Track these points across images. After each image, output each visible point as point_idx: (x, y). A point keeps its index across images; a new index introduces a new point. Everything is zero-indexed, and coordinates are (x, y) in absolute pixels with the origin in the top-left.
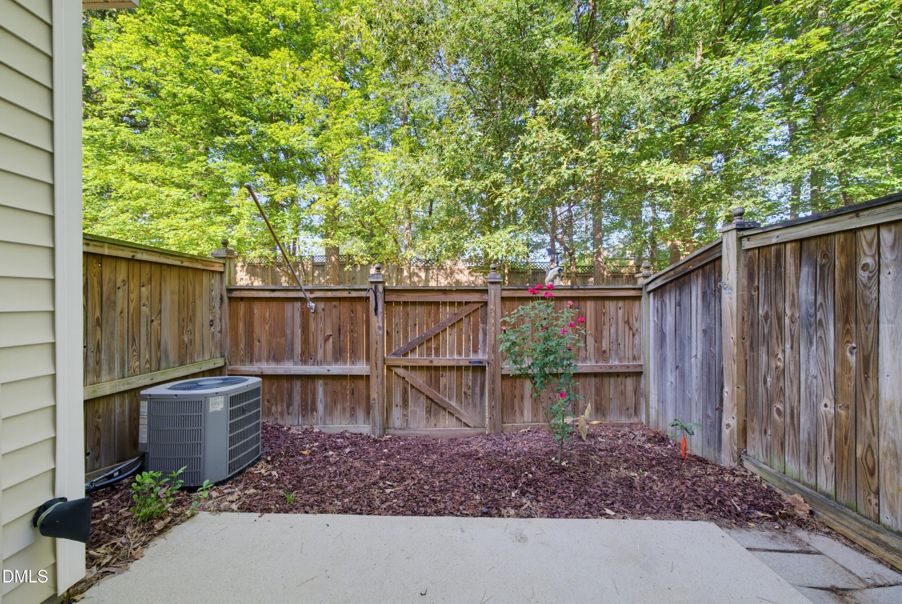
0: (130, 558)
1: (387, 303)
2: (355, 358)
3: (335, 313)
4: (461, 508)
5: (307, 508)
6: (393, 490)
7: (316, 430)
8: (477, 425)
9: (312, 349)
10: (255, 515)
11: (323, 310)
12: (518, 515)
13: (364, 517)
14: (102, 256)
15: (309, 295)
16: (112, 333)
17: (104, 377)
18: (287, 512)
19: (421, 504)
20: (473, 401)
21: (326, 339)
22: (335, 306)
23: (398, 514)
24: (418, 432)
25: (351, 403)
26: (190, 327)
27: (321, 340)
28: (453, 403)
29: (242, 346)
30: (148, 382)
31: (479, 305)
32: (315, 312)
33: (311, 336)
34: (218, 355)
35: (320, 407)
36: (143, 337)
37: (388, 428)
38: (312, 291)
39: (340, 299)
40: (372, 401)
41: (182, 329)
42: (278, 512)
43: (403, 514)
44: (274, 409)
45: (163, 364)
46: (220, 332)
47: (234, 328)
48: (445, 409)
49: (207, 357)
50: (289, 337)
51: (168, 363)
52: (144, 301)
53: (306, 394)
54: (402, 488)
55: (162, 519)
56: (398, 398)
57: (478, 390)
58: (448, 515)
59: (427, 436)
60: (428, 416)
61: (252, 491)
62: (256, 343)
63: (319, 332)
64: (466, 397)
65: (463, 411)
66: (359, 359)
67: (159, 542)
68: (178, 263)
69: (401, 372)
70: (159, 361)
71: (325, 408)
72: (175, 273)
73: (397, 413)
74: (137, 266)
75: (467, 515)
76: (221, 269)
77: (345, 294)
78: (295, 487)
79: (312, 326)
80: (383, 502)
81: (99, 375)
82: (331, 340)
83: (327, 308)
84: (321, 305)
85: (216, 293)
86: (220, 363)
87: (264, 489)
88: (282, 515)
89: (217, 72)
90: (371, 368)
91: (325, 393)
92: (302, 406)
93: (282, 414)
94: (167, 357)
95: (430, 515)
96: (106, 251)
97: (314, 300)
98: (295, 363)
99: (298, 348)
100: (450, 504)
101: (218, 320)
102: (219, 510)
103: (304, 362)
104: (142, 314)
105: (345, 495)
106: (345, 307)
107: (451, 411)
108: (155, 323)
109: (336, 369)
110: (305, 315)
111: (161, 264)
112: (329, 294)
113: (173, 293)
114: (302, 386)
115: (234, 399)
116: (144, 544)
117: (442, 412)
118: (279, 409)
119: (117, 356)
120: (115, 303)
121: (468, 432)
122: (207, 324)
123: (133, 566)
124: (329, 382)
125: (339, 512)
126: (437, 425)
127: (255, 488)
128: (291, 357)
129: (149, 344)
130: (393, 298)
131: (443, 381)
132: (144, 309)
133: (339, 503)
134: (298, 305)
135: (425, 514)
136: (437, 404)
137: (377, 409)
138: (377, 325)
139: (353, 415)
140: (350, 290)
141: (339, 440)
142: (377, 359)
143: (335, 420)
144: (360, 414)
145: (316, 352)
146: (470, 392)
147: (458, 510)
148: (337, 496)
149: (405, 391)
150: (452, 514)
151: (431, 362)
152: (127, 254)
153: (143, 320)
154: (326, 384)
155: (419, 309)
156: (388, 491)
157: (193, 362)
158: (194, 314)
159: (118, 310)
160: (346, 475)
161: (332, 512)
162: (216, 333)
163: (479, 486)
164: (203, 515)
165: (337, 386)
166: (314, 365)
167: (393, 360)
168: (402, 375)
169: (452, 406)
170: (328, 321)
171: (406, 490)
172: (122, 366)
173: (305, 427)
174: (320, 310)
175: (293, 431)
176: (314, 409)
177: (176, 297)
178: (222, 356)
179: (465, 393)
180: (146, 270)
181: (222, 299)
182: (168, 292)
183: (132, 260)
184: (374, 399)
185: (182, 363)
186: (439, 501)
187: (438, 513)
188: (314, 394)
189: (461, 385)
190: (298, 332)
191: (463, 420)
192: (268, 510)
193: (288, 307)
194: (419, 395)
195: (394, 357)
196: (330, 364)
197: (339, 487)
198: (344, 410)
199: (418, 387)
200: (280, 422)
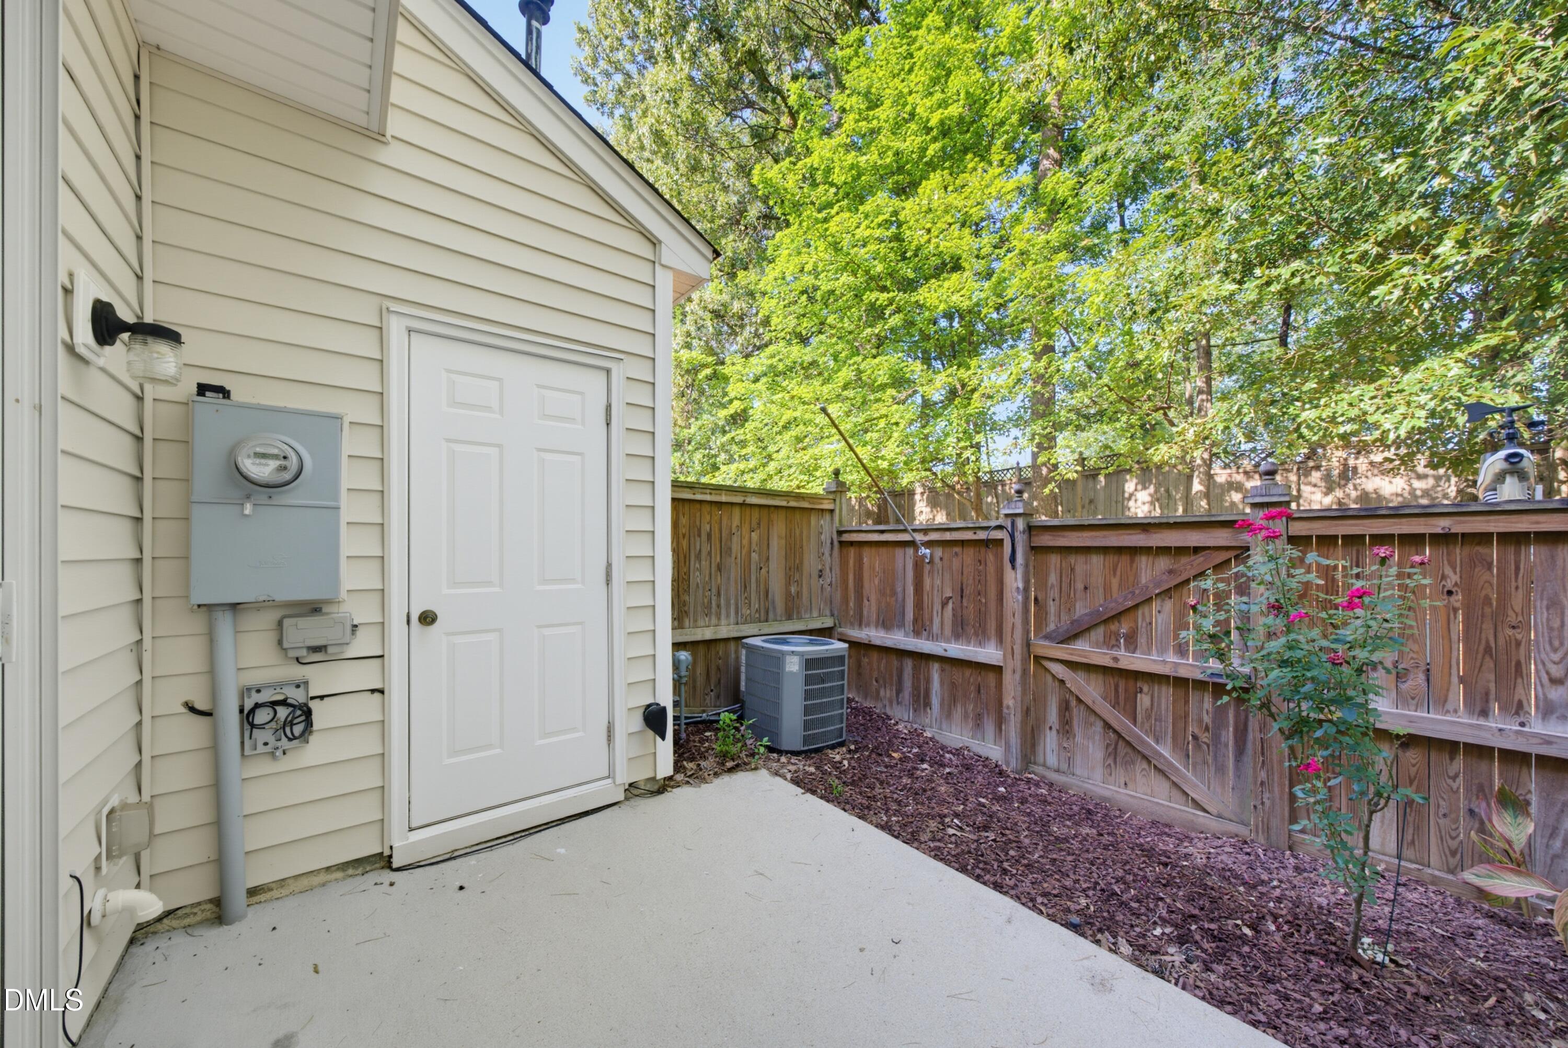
0: (704, 780)
1: (1035, 550)
2: (981, 635)
3: (956, 563)
4: (1040, 900)
5: (847, 807)
6: (959, 834)
7: (928, 734)
8: (1226, 815)
9: (926, 616)
10: (800, 790)
11: (941, 559)
12: (1135, 960)
13: (898, 843)
14: (721, 503)
15: (919, 537)
16: (729, 579)
17: (723, 621)
18: (828, 801)
19: (981, 865)
20: (1215, 758)
21: (944, 604)
22: (956, 554)
23: (941, 860)
24: (1086, 785)
25: (975, 706)
26: (797, 577)
27: (937, 607)
28: (1165, 751)
29: (851, 604)
30: (756, 632)
31: (1231, 554)
32: (931, 562)
33: (925, 597)
34: (828, 613)
35: (935, 701)
36: (753, 586)
37: (1035, 763)
38: (925, 531)
39: (963, 543)
40: (1005, 710)
41: (789, 581)
42: (821, 798)
43: (948, 863)
44: (882, 693)
45: (771, 615)
46: (830, 585)
47: (845, 581)
48: (1145, 758)
49: (815, 614)
50: (900, 596)
51: (775, 615)
52: (754, 546)
53: (918, 679)
54: (975, 837)
55: (733, 760)
56: (1053, 716)
57: (1229, 735)
58: (1012, 897)
59: (1106, 799)
60: (1110, 761)
61: (812, 769)
62: (865, 601)
63: (935, 592)
64: (1198, 746)
65: (1190, 775)
66: (989, 639)
67: (726, 779)
68: (784, 504)
69: (1058, 670)
70: (767, 612)
71: (942, 704)
72: (782, 514)
73: (1050, 742)
74: (748, 510)
75: (1041, 913)
76: (831, 507)
77: (969, 535)
78: (853, 783)
79: (927, 582)
80: (933, 839)
81: (719, 619)
82: (950, 605)
83: (946, 557)
84: (939, 552)
85: (826, 538)
86: (828, 622)
87: (824, 773)
88: (823, 802)
89: (864, 246)
90: (1004, 656)
91: (942, 683)
92: (914, 696)
93: (891, 702)
94: (774, 608)
95: (985, 883)
96: (724, 498)
97: (928, 544)
98: (906, 635)
99: (910, 615)
100: (1026, 886)
101: (828, 570)
102: (777, 774)
103: (917, 633)
104: (753, 560)
105: (897, 812)
106: (969, 555)
107: (1159, 766)
108: (763, 571)
109: (956, 649)
110: (918, 565)
111: (769, 506)
112: (948, 536)
113: (779, 537)
114: (914, 668)
115: (810, 663)
116: (716, 775)
117: (1141, 765)
118: (888, 695)
119: (732, 602)
120: (730, 549)
121: (1201, 820)
122: (815, 574)
123: (704, 786)
124: (947, 667)
125: (878, 826)
126: (1130, 785)
127: (817, 768)
128: (902, 625)
129: (758, 592)
130: (1046, 540)
131: (1144, 701)
132: (753, 554)
133: (885, 818)
134: (910, 551)
135: (978, 878)
136: (1128, 743)
137: (1012, 724)
138: (1015, 585)
139: (978, 724)
140: (975, 529)
141: (947, 756)
142: (1013, 643)
143: (954, 727)
144: (990, 728)
145: (931, 621)
146: (1205, 737)
147: (1033, 900)
148: (887, 811)
149: (1065, 708)
150: (1017, 898)
151: (1116, 659)
152: (738, 499)
153: (753, 567)
154: (943, 670)
155: (1097, 560)
156: (951, 831)
157: (800, 618)
158: (801, 562)
159: (733, 556)
160: (916, 794)
161: (871, 823)
162: (826, 586)
163: (1102, 890)
164: (764, 772)
165: (958, 675)
166: (928, 639)
167: (1044, 647)
168: (1060, 676)
169: (1161, 755)
170: (947, 576)
171: (977, 841)
172: (737, 613)
173: (915, 726)
174: (937, 560)
175: (900, 727)
176: (927, 704)
177: (783, 542)
178: (832, 615)
179: (1195, 737)
180: (756, 513)
181: (832, 543)
182: (776, 538)
183: (743, 505)
184: (1008, 707)
185: (789, 617)
186: (1012, 875)
187: (998, 887)
188: (928, 681)
189: (1186, 716)
190: (910, 590)
191: (1192, 794)
192: (813, 792)
193: (899, 552)
194: (1092, 718)
195: (1047, 643)
196: (948, 641)
197: (899, 803)
198: (966, 716)
199: (1090, 703)
200: (889, 713)
